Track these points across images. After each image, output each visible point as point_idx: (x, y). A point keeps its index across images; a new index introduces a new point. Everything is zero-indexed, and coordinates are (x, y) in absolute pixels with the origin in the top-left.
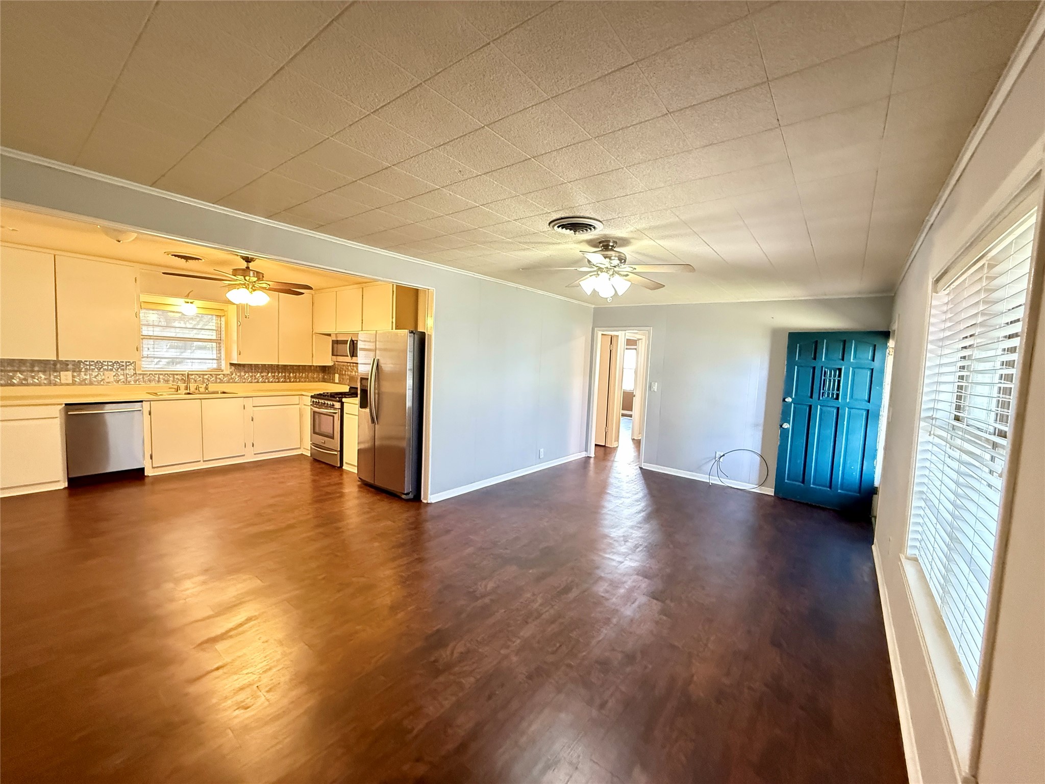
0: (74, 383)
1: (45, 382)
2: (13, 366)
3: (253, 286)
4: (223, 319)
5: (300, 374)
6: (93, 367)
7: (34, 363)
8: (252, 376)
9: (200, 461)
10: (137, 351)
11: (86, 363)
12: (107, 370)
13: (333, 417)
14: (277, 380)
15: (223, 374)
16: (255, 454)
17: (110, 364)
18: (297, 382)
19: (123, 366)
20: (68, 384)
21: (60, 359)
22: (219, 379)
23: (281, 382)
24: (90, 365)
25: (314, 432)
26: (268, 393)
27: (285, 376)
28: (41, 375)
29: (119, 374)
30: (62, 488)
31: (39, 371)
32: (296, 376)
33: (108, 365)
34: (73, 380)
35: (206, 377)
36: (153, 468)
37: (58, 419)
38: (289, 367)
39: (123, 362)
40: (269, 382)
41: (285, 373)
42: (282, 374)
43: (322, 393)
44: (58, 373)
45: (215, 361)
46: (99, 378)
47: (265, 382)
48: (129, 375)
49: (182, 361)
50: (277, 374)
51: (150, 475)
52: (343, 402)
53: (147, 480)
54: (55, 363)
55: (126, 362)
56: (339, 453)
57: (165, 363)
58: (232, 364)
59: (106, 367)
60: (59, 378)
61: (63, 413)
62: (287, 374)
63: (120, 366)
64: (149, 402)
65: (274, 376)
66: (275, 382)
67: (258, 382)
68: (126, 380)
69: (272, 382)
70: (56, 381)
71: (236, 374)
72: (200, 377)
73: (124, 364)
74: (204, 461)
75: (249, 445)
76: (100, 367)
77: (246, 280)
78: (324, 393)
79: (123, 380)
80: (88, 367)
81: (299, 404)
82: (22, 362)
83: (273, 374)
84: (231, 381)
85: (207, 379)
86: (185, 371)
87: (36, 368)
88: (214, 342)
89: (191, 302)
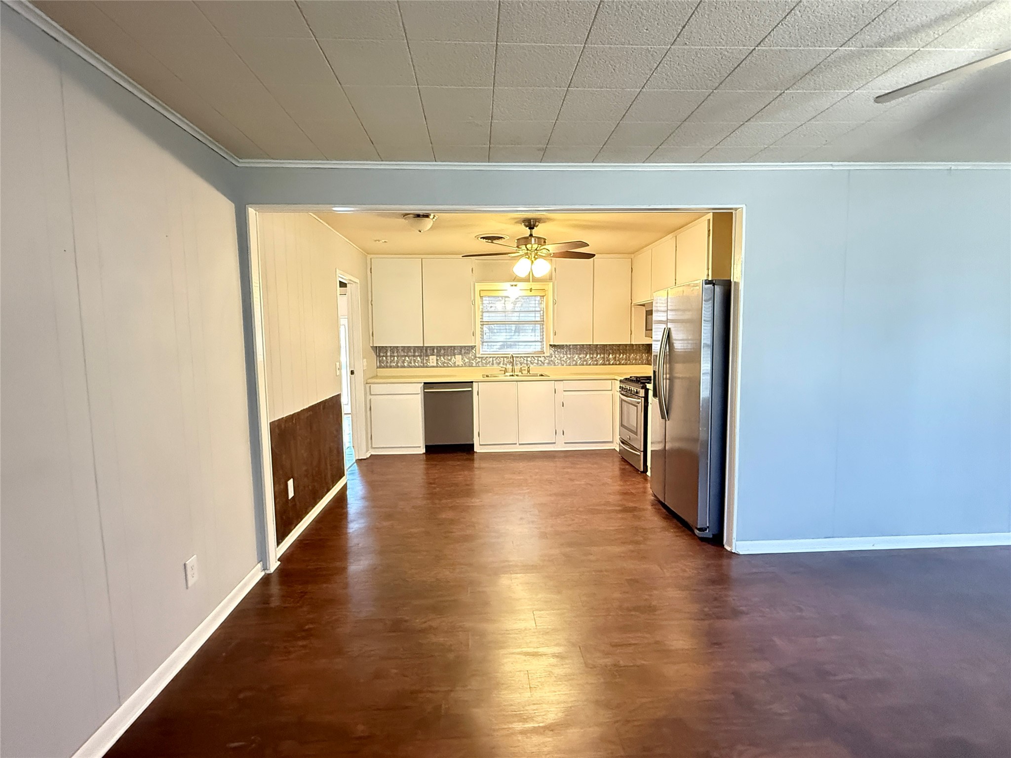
0: (436, 366)
1: (419, 365)
3: (536, 254)
4: (545, 299)
5: (620, 355)
6: (449, 352)
8: (570, 359)
9: (515, 444)
10: (473, 335)
11: (445, 348)
12: (458, 354)
13: (637, 406)
14: (595, 362)
15: (544, 357)
16: (565, 443)
17: (458, 348)
18: (616, 365)
19: (468, 350)
20: (432, 367)
22: (541, 361)
23: (600, 365)
24: (447, 350)
25: (622, 425)
26: (585, 376)
27: (603, 358)
28: (419, 359)
29: (465, 357)
30: (422, 453)
31: (418, 356)
32: (615, 357)
34: (436, 363)
35: (529, 359)
36: (481, 446)
37: (420, 395)
38: (608, 348)
39: (467, 347)
40: (587, 364)
41: (604, 354)
42: (600, 355)
43: (629, 377)
44: (428, 357)
45: (540, 343)
46: (452, 361)
47: (583, 365)
48: (471, 358)
49: (512, 344)
50: (595, 356)
51: (478, 451)
52: (648, 389)
53: (475, 456)
54: (426, 349)
55: (470, 346)
56: (642, 453)
57: (499, 347)
58: (551, 345)
59: (456, 351)
60: (428, 361)
61: (422, 388)
62: (606, 356)
63: (466, 350)
64: (477, 383)
65: (592, 358)
66: (593, 365)
67: (576, 365)
68: (470, 363)
69: (590, 365)
70: (425, 364)
71: (556, 356)
72: (524, 359)
74: (520, 444)
75: (560, 432)
76: (453, 351)
77: (528, 250)
78: (631, 377)
79: (468, 363)
80: (446, 352)
81: (611, 390)
83: (591, 356)
84: (550, 363)
85: (531, 361)
86: (509, 354)
87: (417, 354)
88: (539, 324)
89: (515, 285)
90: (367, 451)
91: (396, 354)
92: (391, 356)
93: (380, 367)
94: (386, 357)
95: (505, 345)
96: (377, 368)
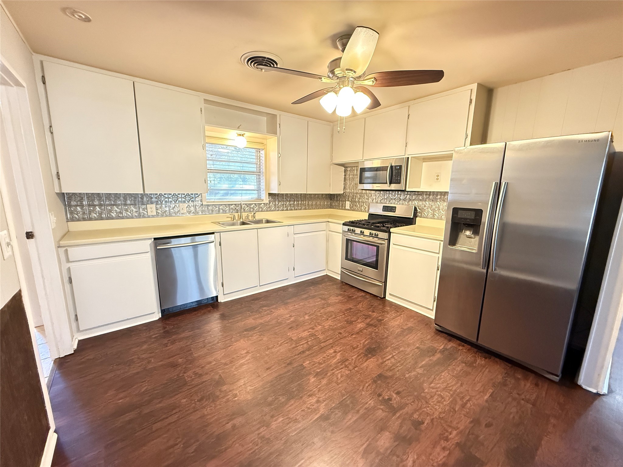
0: (157, 215)
1: (136, 215)
2: (110, 200)
4: (263, 152)
6: (171, 200)
7: (126, 196)
8: (283, 205)
9: (257, 286)
11: (165, 196)
12: (181, 202)
13: (377, 247)
14: (300, 208)
15: (264, 204)
16: (295, 277)
17: (183, 196)
19: (193, 198)
20: (153, 216)
21: (146, 193)
22: (261, 207)
24: (168, 198)
26: (303, 221)
28: (132, 207)
29: (190, 205)
30: (157, 319)
31: (130, 205)
32: (312, 203)
33: (182, 198)
34: (157, 212)
35: (252, 206)
36: (224, 295)
37: (149, 253)
38: (308, 196)
39: (192, 194)
40: (294, 209)
44: (145, 206)
45: (256, 192)
46: (176, 210)
47: (292, 210)
48: (197, 206)
49: (235, 192)
50: (300, 202)
51: (222, 302)
52: (391, 232)
53: (220, 307)
54: (143, 196)
55: (195, 194)
56: (384, 283)
57: (222, 195)
58: (270, 194)
59: (180, 199)
60: (146, 210)
61: (153, 246)
62: (307, 203)
63: (191, 197)
64: (219, 234)
66: (299, 210)
67: (287, 210)
68: (196, 211)
69: (297, 210)
70: (144, 213)
71: (273, 203)
72: (248, 207)
73: (193, 196)
74: (260, 286)
75: (291, 269)
76: (176, 199)
79: (194, 211)
80: (167, 199)
81: (325, 230)
82: (117, 196)
83: (298, 203)
84: (269, 210)
85: (253, 208)
86: (237, 201)
87: (129, 202)
88: (255, 175)
89: (243, 135)
90: (73, 337)
91: (96, 203)
92: (89, 205)
93: (73, 220)
94: (82, 206)
95: (227, 192)
96: (68, 221)
